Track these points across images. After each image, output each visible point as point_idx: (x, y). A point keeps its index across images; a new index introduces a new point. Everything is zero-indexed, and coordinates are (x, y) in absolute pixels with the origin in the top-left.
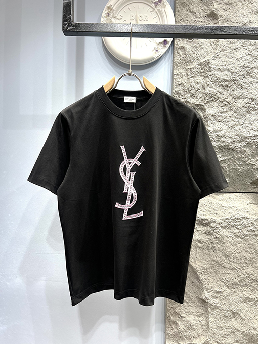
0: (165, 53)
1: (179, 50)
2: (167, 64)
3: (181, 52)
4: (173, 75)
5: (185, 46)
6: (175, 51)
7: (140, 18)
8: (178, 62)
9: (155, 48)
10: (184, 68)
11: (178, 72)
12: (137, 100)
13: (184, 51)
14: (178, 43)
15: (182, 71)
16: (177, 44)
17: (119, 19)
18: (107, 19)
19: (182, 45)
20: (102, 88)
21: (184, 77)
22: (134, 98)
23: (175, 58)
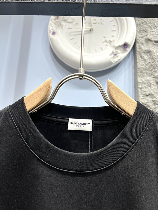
0: (125, 59)
1: (143, 55)
2: (127, 71)
3: (146, 57)
4: (136, 84)
5: (151, 49)
6: (138, 56)
7: (95, 22)
8: (143, 69)
9: (113, 52)
10: (152, 74)
11: (143, 79)
12: (94, 126)
13: (151, 55)
14: (142, 46)
15: (148, 78)
16: (140, 48)
17: (70, 23)
18: (57, 22)
19: (147, 48)
20: (21, 103)
21: (152, 86)
22: (90, 121)
23: (138, 64)
